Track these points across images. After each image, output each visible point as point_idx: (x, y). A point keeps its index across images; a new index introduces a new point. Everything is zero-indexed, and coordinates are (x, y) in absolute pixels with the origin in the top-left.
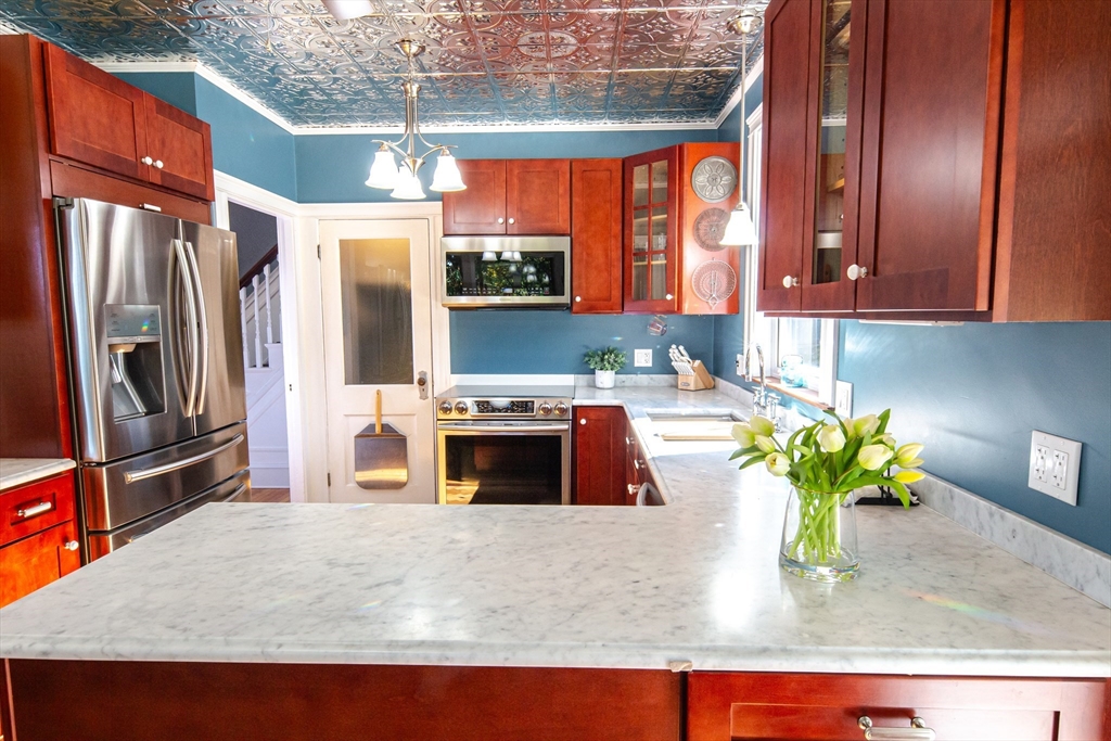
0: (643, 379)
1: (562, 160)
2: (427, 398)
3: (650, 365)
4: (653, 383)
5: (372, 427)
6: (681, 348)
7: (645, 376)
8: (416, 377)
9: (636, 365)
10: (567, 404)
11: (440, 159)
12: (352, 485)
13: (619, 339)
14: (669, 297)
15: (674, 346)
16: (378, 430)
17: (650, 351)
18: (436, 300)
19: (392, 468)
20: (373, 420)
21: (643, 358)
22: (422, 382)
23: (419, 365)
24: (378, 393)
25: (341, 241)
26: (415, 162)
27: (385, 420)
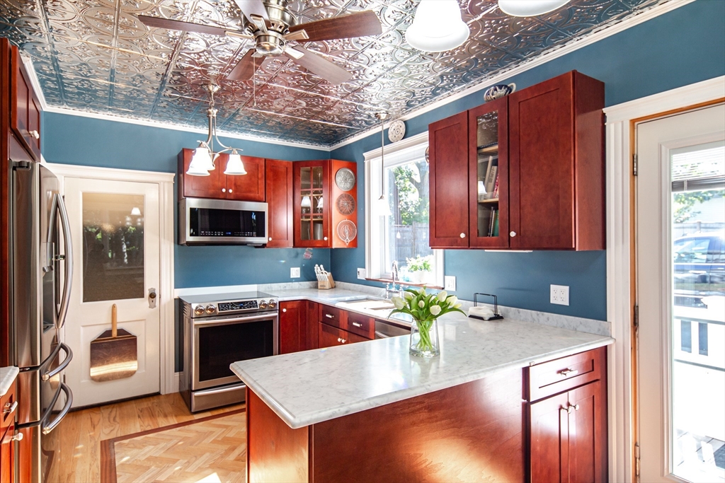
0: (296, 285)
1: (260, 159)
2: (155, 306)
3: (299, 276)
4: (301, 287)
5: (108, 333)
6: (322, 266)
7: (297, 283)
8: (147, 293)
9: (292, 277)
10: (276, 300)
11: (231, 156)
12: (85, 381)
13: (283, 261)
14: (326, 239)
15: (317, 265)
16: (115, 334)
17: (299, 269)
18: (164, 238)
19: (124, 361)
20: (109, 327)
21: (295, 272)
22: (152, 296)
23: (150, 283)
24: (114, 306)
25: (84, 194)
26: (214, 156)
27: (119, 326)
